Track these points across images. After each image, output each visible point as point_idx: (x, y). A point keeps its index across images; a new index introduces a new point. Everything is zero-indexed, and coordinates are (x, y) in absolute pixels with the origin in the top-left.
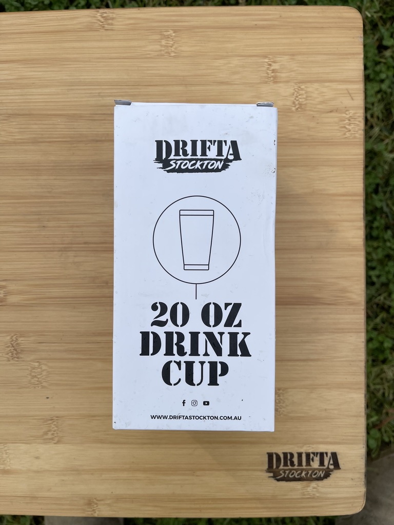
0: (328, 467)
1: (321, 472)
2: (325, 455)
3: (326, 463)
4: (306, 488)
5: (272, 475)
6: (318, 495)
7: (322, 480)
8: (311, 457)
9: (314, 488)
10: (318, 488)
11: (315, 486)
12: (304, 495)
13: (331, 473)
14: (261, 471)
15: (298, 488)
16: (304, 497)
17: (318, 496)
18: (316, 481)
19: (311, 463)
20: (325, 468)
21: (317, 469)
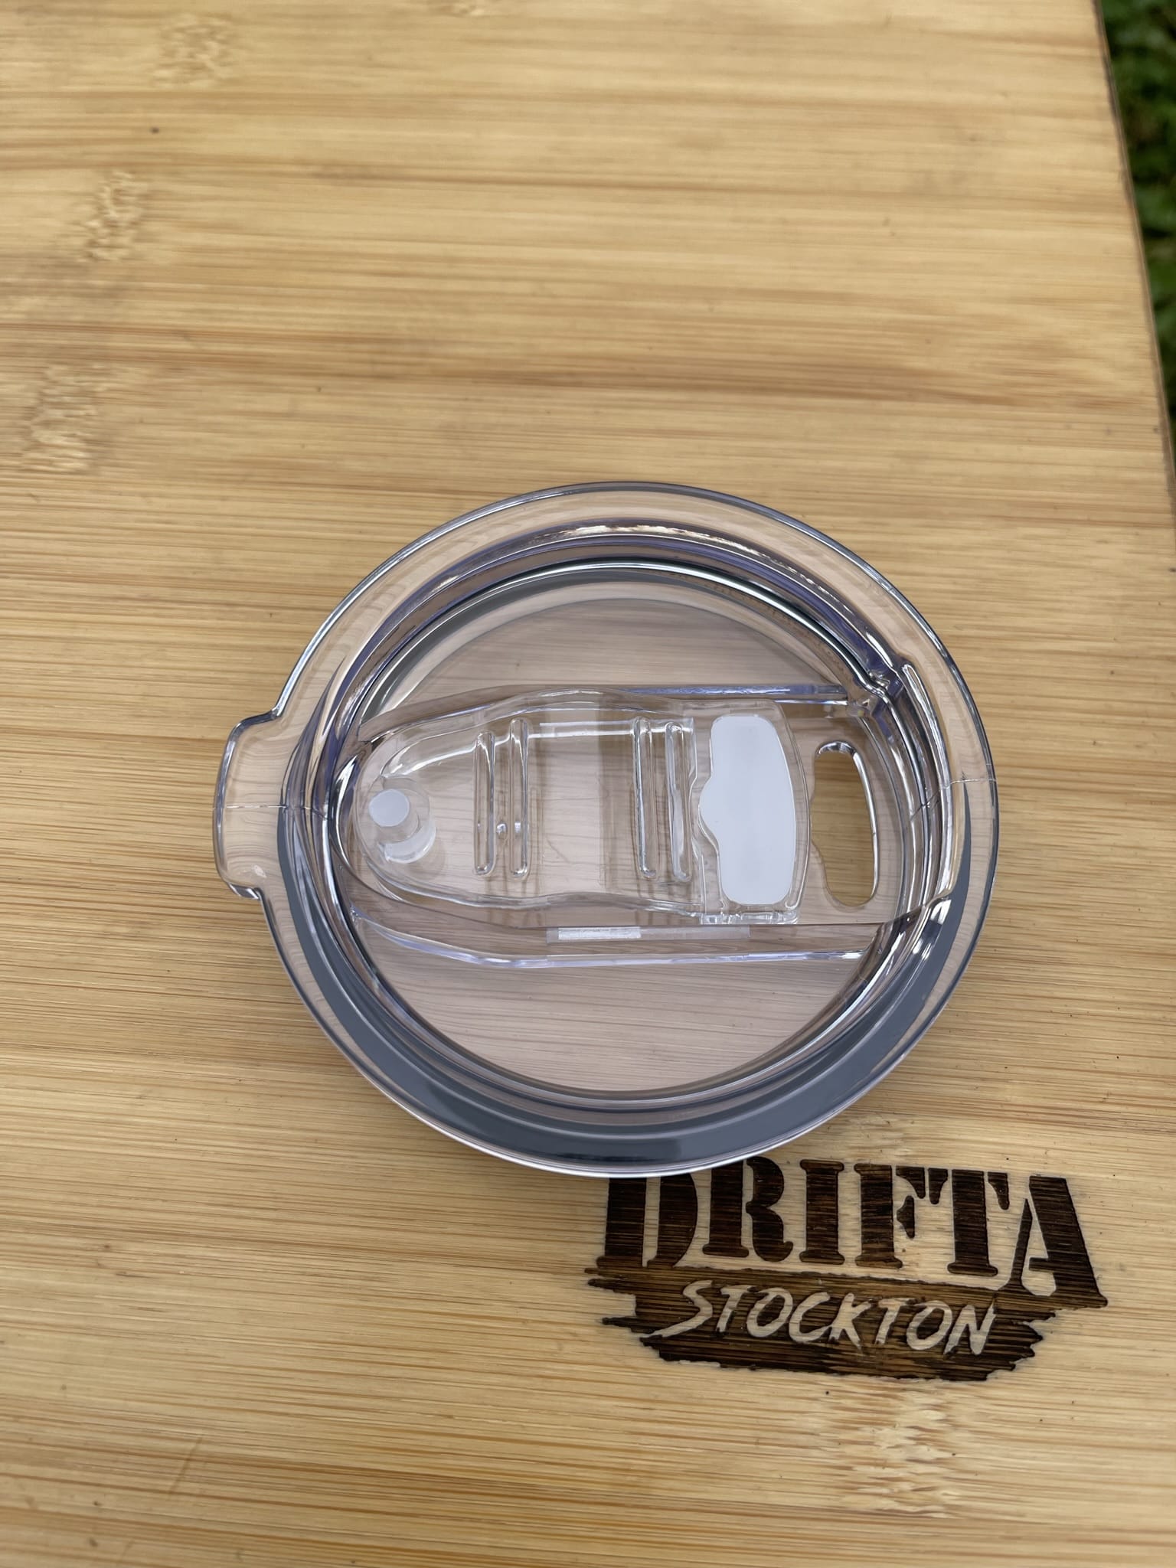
0: (1016, 1285)
1: (968, 1317)
2: (990, 1192)
3: (1001, 1249)
4: (867, 1432)
5: (625, 1305)
6: (951, 1494)
7: (982, 1377)
8: (899, 1203)
9: (923, 1436)
10: (955, 1437)
11: (931, 1418)
12: (852, 1488)
13: (1037, 1325)
14: (558, 1270)
15: (812, 1423)
16: (851, 1501)
17: (950, 1508)
18: (939, 1382)
19: (900, 1240)
20: (993, 1284)
21: (939, 1289)
